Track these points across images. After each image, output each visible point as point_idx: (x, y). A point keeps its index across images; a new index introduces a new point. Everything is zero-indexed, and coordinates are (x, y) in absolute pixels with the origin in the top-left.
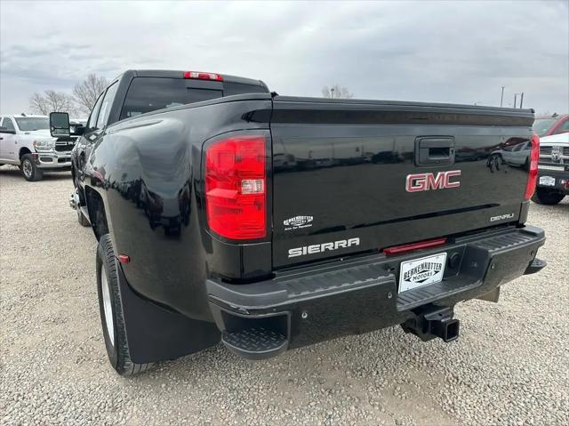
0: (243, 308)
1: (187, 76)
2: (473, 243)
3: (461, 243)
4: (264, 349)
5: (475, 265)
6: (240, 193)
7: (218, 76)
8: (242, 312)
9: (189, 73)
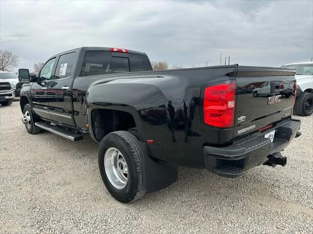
0: (231, 156)
1: (112, 51)
2: (281, 125)
3: (278, 126)
4: (236, 173)
5: (285, 135)
6: (227, 107)
7: (126, 50)
8: (231, 158)
9: (113, 49)
